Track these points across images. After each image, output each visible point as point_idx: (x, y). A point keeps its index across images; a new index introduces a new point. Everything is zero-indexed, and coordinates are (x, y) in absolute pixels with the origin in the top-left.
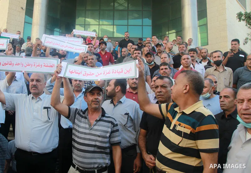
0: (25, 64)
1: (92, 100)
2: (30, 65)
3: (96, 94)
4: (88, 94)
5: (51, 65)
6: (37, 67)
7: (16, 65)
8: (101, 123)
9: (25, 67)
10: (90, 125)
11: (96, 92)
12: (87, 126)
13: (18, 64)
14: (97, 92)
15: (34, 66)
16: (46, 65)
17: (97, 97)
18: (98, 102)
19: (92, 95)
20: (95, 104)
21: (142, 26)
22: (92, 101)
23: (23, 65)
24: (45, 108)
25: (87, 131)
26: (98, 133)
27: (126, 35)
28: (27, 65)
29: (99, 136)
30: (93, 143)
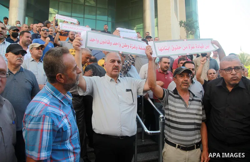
0: (122, 45)
1: (182, 81)
2: (126, 47)
3: (185, 76)
4: (178, 76)
5: (145, 48)
6: (133, 49)
7: (114, 44)
8: (194, 102)
9: (123, 47)
10: (186, 105)
11: (185, 75)
12: (183, 106)
13: (116, 44)
14: (187, 74)
15: (131, 47)
16: (140, 48)
17: (186, 79)
18: (187, 83)
19: (182, 76)
20: (184, 85)
21: (108, 21)
22: (182, 83)
23: (120, 45)
24: (128, 90)
25: (185, 111)
26: (195, 112)
27: (105, 28)
28: (125, 46)
29: (197, 114)
30: (192, 121)
